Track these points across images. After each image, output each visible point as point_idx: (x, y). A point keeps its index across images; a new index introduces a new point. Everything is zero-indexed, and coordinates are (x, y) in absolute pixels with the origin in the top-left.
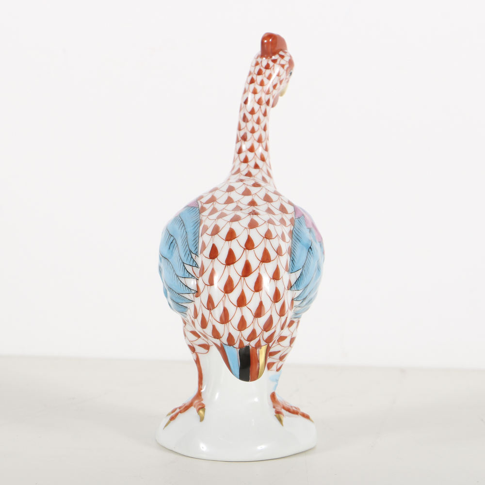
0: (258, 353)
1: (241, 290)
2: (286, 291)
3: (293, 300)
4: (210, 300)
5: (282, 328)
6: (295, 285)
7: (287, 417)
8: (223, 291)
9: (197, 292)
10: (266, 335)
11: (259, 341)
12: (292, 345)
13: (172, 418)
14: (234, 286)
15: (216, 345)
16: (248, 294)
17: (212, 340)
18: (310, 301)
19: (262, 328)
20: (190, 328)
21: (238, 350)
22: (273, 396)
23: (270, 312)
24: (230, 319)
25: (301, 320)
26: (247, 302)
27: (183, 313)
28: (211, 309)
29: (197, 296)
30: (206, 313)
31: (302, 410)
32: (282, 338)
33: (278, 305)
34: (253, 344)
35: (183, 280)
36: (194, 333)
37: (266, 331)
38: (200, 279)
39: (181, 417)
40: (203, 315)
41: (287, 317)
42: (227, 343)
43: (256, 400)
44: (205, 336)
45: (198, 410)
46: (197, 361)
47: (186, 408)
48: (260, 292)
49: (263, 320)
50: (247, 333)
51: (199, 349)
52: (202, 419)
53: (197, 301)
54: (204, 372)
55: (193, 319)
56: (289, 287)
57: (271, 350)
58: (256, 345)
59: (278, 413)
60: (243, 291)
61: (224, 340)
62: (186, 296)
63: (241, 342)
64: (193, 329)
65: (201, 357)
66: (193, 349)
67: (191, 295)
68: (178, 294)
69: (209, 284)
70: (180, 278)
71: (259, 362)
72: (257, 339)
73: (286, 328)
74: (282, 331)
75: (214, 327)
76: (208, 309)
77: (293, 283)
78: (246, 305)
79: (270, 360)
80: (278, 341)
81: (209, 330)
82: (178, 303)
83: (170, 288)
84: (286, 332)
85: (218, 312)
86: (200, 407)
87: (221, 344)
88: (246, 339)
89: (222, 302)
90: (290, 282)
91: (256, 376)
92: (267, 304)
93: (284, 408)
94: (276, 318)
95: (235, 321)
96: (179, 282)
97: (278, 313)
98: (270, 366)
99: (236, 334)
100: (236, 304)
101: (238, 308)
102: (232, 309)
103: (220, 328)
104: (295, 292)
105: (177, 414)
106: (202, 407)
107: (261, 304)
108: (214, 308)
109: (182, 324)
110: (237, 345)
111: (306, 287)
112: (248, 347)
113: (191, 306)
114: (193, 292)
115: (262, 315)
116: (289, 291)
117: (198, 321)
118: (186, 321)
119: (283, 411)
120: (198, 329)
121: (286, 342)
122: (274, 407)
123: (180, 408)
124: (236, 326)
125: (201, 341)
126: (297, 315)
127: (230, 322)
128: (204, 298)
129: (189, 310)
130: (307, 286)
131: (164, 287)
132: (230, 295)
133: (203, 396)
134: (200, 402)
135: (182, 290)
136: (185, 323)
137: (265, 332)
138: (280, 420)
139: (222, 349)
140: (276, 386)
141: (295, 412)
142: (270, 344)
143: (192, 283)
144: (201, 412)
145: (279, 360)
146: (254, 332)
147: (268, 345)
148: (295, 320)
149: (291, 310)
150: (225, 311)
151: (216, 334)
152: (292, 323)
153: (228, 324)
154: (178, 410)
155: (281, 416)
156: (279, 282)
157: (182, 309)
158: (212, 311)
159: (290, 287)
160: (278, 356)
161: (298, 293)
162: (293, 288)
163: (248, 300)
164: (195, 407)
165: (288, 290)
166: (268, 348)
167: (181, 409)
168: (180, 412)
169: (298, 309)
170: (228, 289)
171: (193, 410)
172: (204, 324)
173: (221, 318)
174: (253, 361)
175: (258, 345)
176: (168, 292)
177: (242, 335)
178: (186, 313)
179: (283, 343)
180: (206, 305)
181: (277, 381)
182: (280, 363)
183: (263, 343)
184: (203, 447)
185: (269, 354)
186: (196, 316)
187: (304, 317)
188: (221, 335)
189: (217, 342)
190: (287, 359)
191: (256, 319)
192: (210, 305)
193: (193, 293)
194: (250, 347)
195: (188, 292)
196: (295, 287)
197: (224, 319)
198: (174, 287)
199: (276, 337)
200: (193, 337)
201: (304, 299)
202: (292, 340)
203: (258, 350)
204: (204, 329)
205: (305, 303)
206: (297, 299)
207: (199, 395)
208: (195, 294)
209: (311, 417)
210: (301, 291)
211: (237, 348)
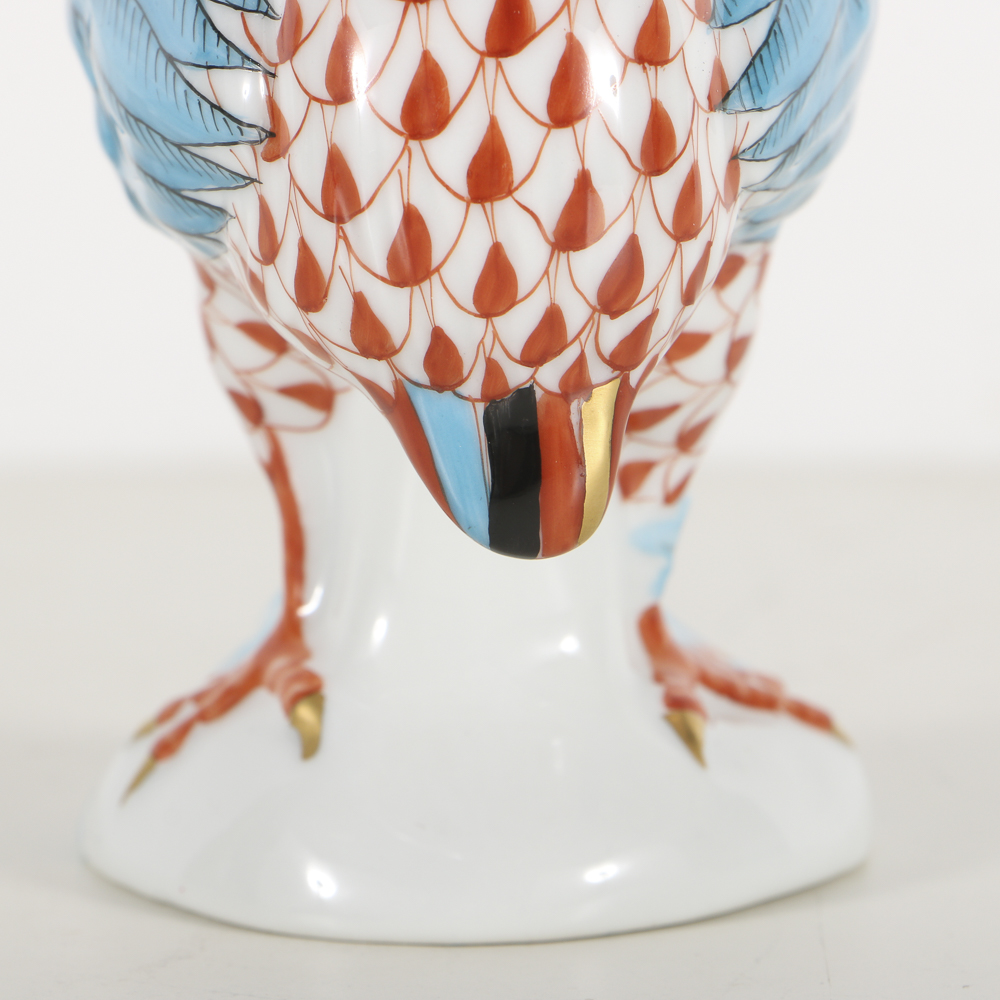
0: (574, 419)
1: (486, 122)
2: (702, 116)
3: (735, 158)
4: (337, 173)
5: (688, 298)
6: (744, 84)
7: (720, 721)
8: (398, 125)
9: (272, 135)
10: (614, 331)
11: (581, 361)
12: (737, 374)
13: (165, 750)
14: (453, 102)
15: (372, 387)
16: (522, 140)
17: (348, 368)
18: (822, 157)
19: (593, 300)
20: (235, 306)
21: (481, 407)
22: (651, 626)
23: (626, 220)
24: (436, 259)
25: (780, 250)
26: (518, 176)
27: (201, 236)
28: (345, 213)
29: (271, 156)
30: (322, 236)
31: (797, 688)
32: (688, 344)
33: (668, 186)
34: (550, 376)
35: (198, 78)
36: (260, 333)
37: (614, 315)
38: (285, 71)
39: (206, 742)
40: (303, 246)
41: (709, 244)
42: (424, 378)
43: (570, 644)
44: (317, 348)
45: (291, 706)
46: (277, 469)
47: (227, 698)
48: (579, 126)
49: (595, 262)
50: (519, 324)
51: (281, 411)
52: (310, 747)
53: (274, 177)
54: (310, 520)
55: (255, 266)
56: (718, 98)
57: (641, 402)
58: (564, 381)
59: (678, 705)
60: (493, 127)
61: (412, 361)
62: (220, 155)
63: (493, 370)
64: (255, 313)
65: (292, 446)
66: (251, 410)
67: (244, 151)
68: (180, 147)
69: (325, 95)
70: (187, 71)
71: (580, 461)
72: (569, 355)
73: (706, 296)
74: (689, 309)
75: (360, 304)
76: (328, 216)
77: (733, 74)
78: (510, 193)
79: (630, 452)
80: (671, 357)
81: (334, 321)
82: (175, 191)
83: (136, 120)
84: (705, 314)
85: (376, 231)
86: (298, 687)
87: (398, 384)
88: (517, 356)
89: (393, 184)
90: (719, 71)
91: (573, 532)
92: (615, 183)
93: (706, 680)
94: (656, 249)
95: (463, 271)
96: (181, 87)
97: (668, 221)
98: (629, 478)
99: (466, 332)
100: (463, 189)
101: (476, 208)
102: (444, 215)
103: (390, 305)
104: (744, 118)
105: (184, 731)
106: (309, 691)
107: (583, 184)
108: (356, 209)
109: (193, 288)
110: (473, 386)
111: (797, 93)
112: (526, 395)
113: (243, 205)
114: (253, 134)
115: (590, 236)
116: (718, 117)
117: (282, 277)
118: (216, 276)
119: (705, 697)
120: (283, 311)
121: (707, 362)
122: (658, 678)
123: (198, 697)
124: (466, 295)
125: (290, 371)
126: (757, 226)
127: (435, 278)
128: (307, 163)
129: (233, 225)
130: (805, 84)
131: (101, 110)
132: (435, 145)
133: (312, 637)
134: (296, 663)
135: (195, 125)
136: (209, 283)
137: (605, 318)
138: (690, 739)
139: (400, 408)
140: (664, 575)
141: (759, 699)
142: (635, 375)
143: (243, 92)
144: (305, 711)
145: (673, 451)
146: (552, 320)
147: (625, 382)
148: (750, 252)
149: (727, 206)
150: (412, 221)
151: (370, 336)
152: (733, 266)
153: (425, 285)
154: (188, 711)
155: (694, 720)
156: (670, 75)
157: (198, 219)
158: (348, 227)
159: (721, 96)
160: (667, 430)
161: (759, 123)
162: (734, 102)
163: (519, 171)
164: (272, 687)
165: (712, 108)
166: (625, 395)
167: (208, 702)
168: (204, 717)
169: (764, 199)
170: (425, 116)
171: (264, 708)
172: (311, 290)
173: (393, 260)
174: (552, 457)
175: (577, 383)
176: (125, 138)
177: (495, 335)
178: (222, 236)
179: (690, 365)
180: (316, 198)
181: (668, 549)
182: (682, 465)
183: (598, 371)
184: (321, 882)
185: (628, 420)
186: (269, 251)
187: (793, 236)
188: (397, 340)
189: (379, 372)
190: (713, 443)
191: (563, 256)
192: (339, 197)
193: (253, 143)
194: (539, 393)
195: (225, 135)
196: (747, 98)
197: (406, 262)
198: (153, 114)
199: (659, 341)
200: (251, 353)
201: (791, 151)
202: (736, 352)
203: (574, 406)
204: (313, 316)
205: (793, 169)
206: (755, 151)
207: (290, 632)
208: (260, 148)
209: (841, 718)
210: (776, 112)
211: (474, 401)
